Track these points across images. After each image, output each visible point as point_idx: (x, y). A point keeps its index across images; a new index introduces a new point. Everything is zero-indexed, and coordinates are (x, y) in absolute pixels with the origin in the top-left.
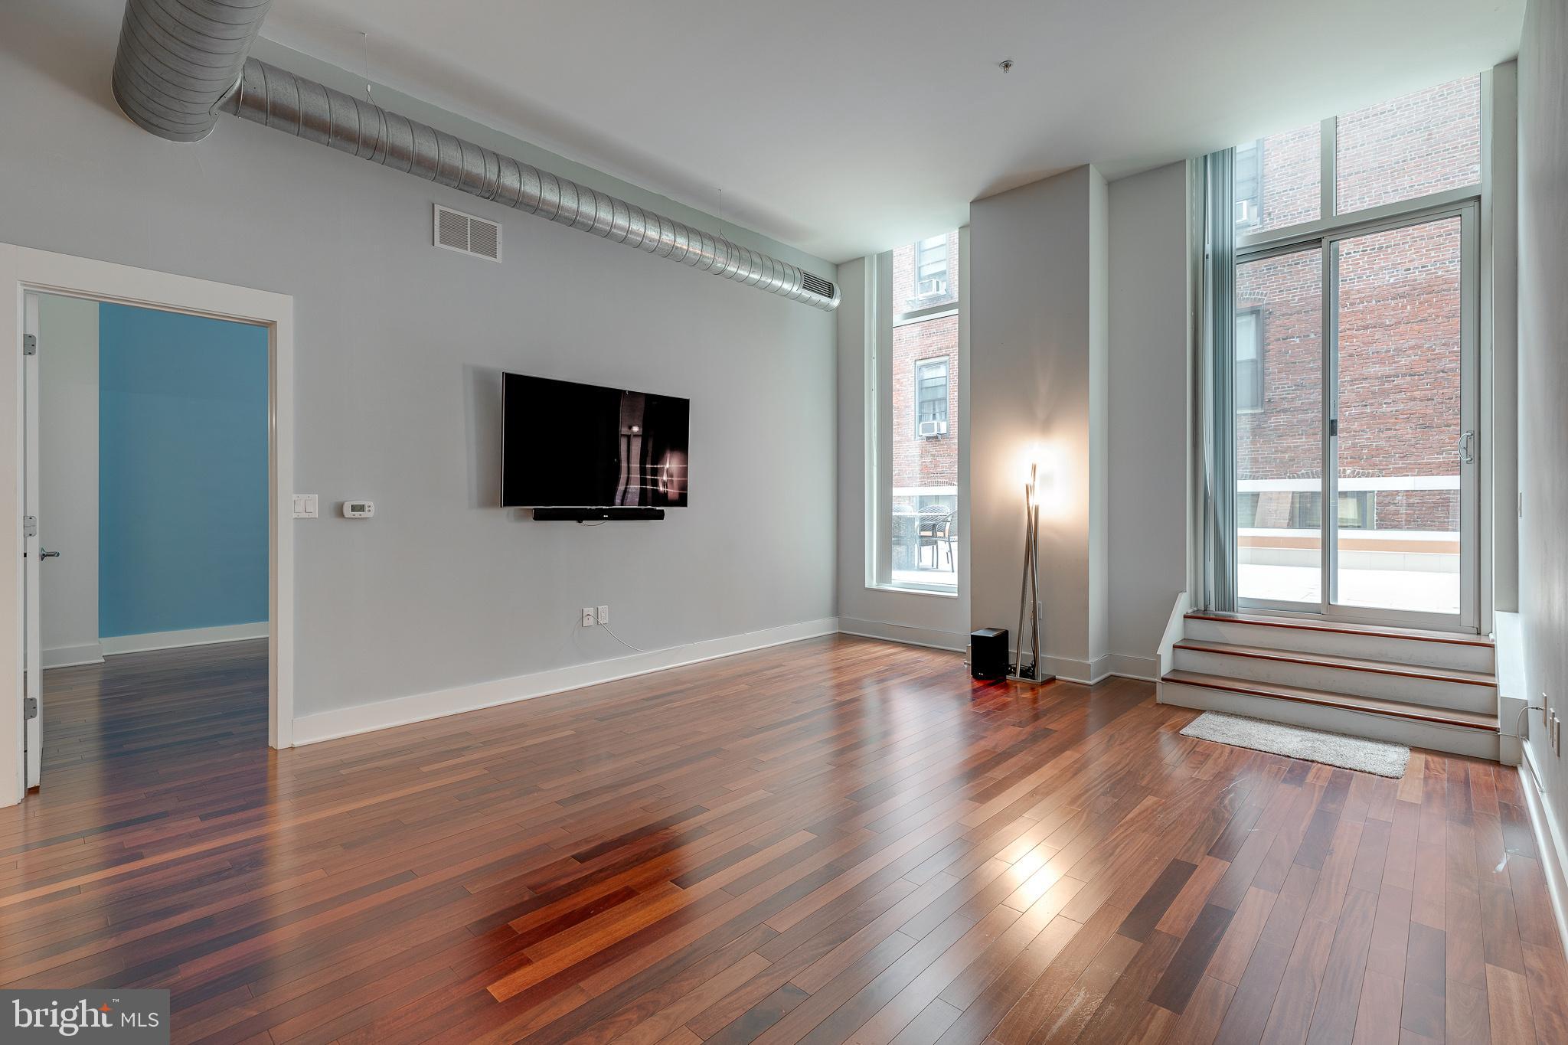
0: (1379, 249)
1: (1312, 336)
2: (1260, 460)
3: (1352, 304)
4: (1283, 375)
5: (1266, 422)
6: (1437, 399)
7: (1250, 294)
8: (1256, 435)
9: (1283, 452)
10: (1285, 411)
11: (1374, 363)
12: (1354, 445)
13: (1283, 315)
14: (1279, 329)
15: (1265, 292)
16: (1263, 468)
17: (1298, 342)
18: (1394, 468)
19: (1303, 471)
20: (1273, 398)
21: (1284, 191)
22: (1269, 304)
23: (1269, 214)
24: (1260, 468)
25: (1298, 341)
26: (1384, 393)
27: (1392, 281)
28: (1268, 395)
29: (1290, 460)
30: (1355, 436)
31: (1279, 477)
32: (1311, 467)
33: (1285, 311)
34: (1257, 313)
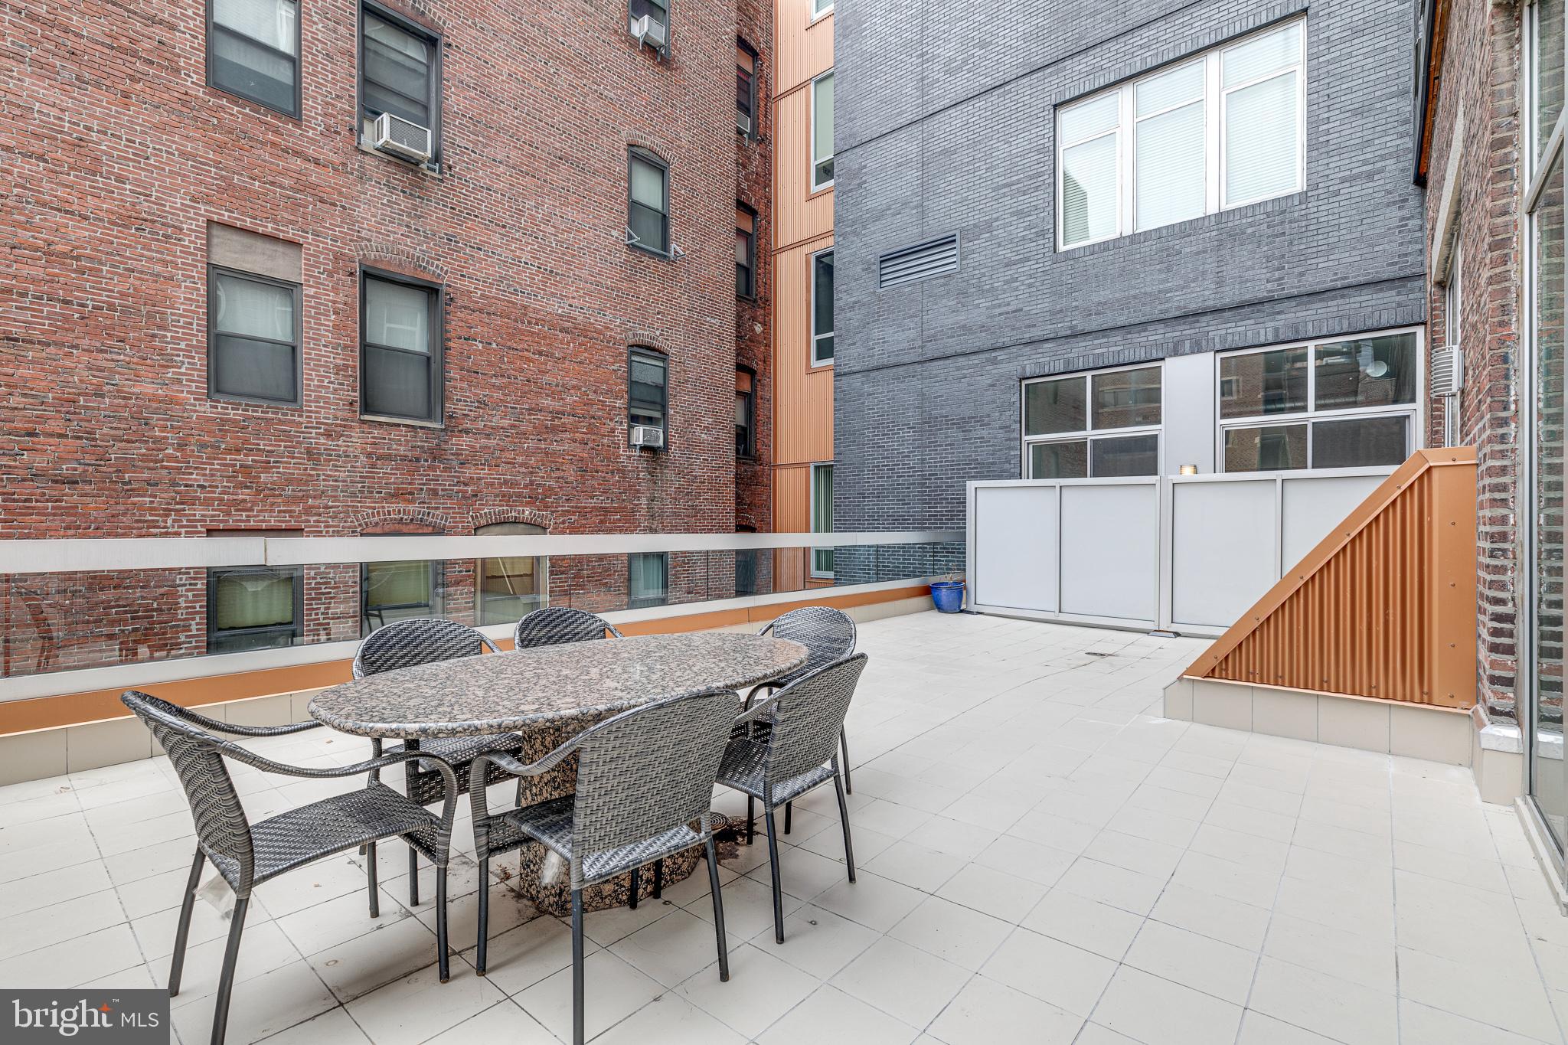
0: (551, 272)
1: (494, 345)
2: (440, 493)
3: (529, 323)
4: (465, 385)
5: (446, 442)
6: (591, 444)
7: (428, 262)
8: (435, 458)
9: (466, 485)
10: (467, 431)
11: (547, 395)
12: (532, 483)
14: (460, 324)
15: (445, 268)
16: (443, 503)
17: (480, 348)
18: (562, 511)
19: (486, 510)
20: (455, 413)
21: (465, 148)
22: (449, 286)
23: (450, 167)
24: (440, 503)
25: (480, 346)
26: (554, 429)
27: (560, 312)
28: (449, 407)
29: (473, 495)
30: (532, 472)
32: (494, 505)
33: (466, 303)
34: (430, 291)
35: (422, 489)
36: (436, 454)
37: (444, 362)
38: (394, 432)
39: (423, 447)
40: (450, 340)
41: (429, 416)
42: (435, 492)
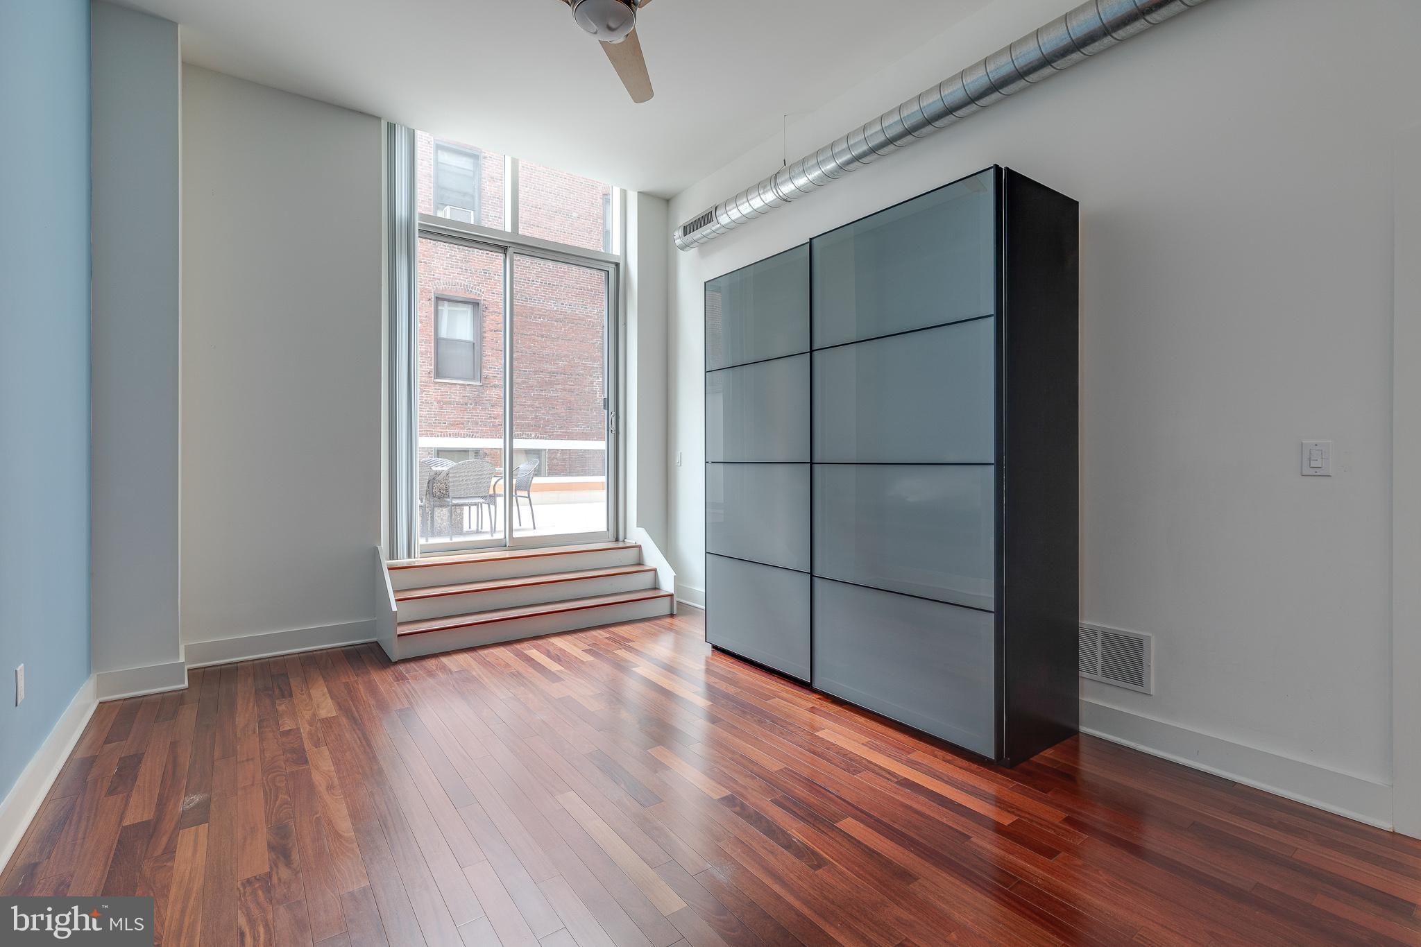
0: (549, 284)
3: (535, 318)
4: (494, 358)
5: (482, 393)
6: (576, 392)
7: (472, 289)
8: (476, 403)
9: (495, 418)
11: (547, 362)
12: (536, 416)
13: (495, 312)
14: (489, 322)
18: (557, 435)
22: (485, 300)
26: (551, 383)
27: (555, 309)
28: (485, 372)
30: (536, 411)
31: (492, 437)
33: (495, 309)
34: (475, 304)
35: (469, 421)
36: (477, 400)
37: (482, 346)
38: (453, 388)
39: (469, 396)
40: (485, 332)
41: (474, 379)
42: (476, 423)
